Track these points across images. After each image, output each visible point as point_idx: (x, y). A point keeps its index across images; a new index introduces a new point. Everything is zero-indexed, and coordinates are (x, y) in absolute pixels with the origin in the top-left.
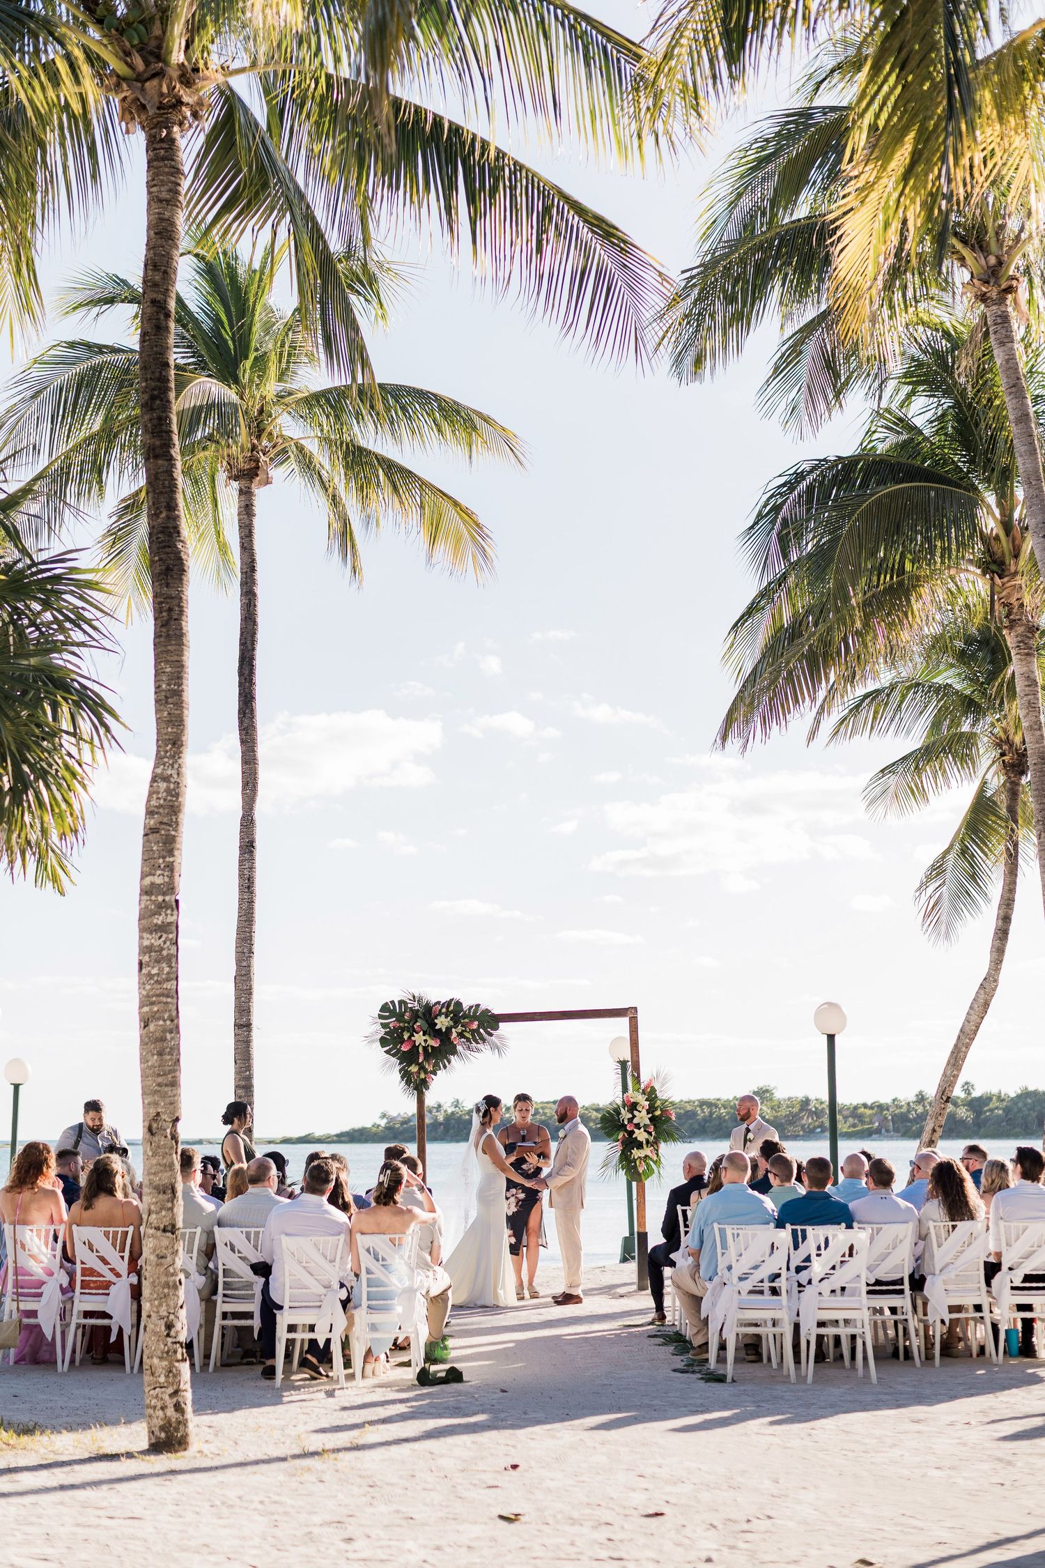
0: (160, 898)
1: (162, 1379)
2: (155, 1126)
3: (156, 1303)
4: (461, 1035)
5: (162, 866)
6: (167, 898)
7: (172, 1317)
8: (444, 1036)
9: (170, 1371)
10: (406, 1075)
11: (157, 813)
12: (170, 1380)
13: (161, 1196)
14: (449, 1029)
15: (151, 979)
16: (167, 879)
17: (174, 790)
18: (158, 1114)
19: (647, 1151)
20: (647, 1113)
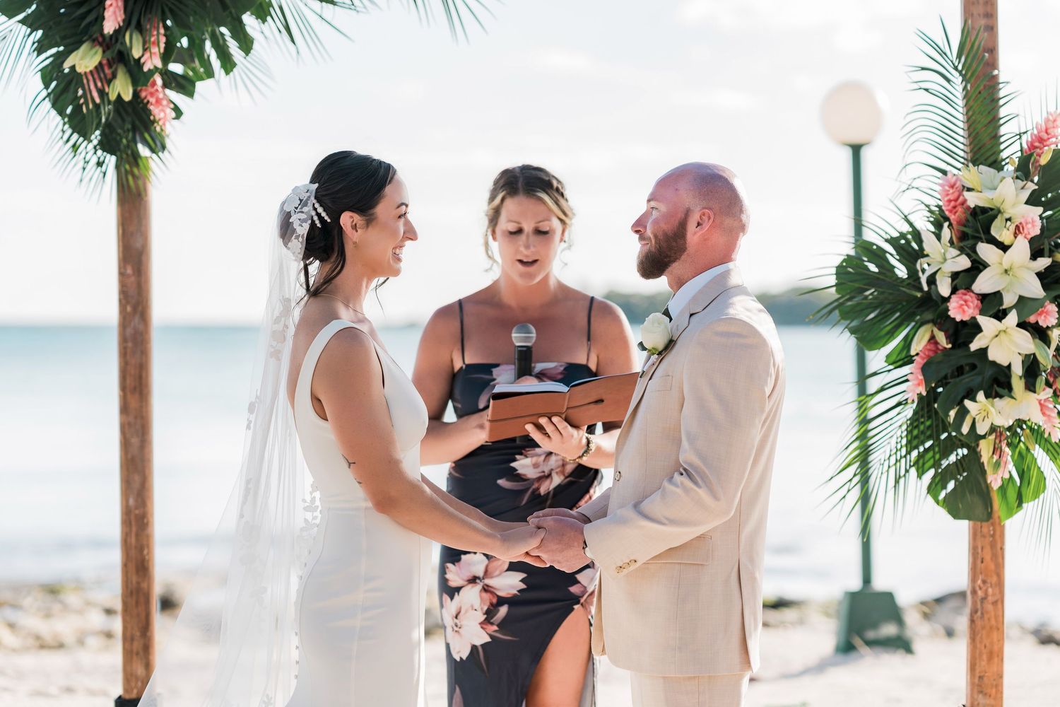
19: (1024, 406)
20: (1035, 255)
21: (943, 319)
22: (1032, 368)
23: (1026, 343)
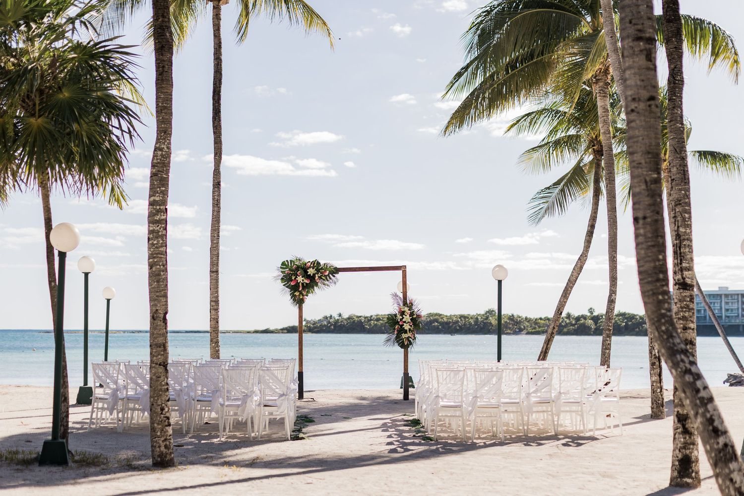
0: (158, 207)
1: (159, 434)
2: (155, 316)
3: (156, 398)
4: (320, 278)
5: (159, 192)
6: (162, 207)
7: (163, 405)
8: (312, 278)
9: (163, 430)
10: (293, 296)
11: (156, 166)
12: (163, 434)
13: (158, 349)
14: (314, 275)
15: (154, 246)
16: (161, 198)
17: (165, 155)
18: (157, 310)
19: (409, 334)
20: (410, 317)
21: (399, 325)
22: (410, 330)
23: (409, 327)
